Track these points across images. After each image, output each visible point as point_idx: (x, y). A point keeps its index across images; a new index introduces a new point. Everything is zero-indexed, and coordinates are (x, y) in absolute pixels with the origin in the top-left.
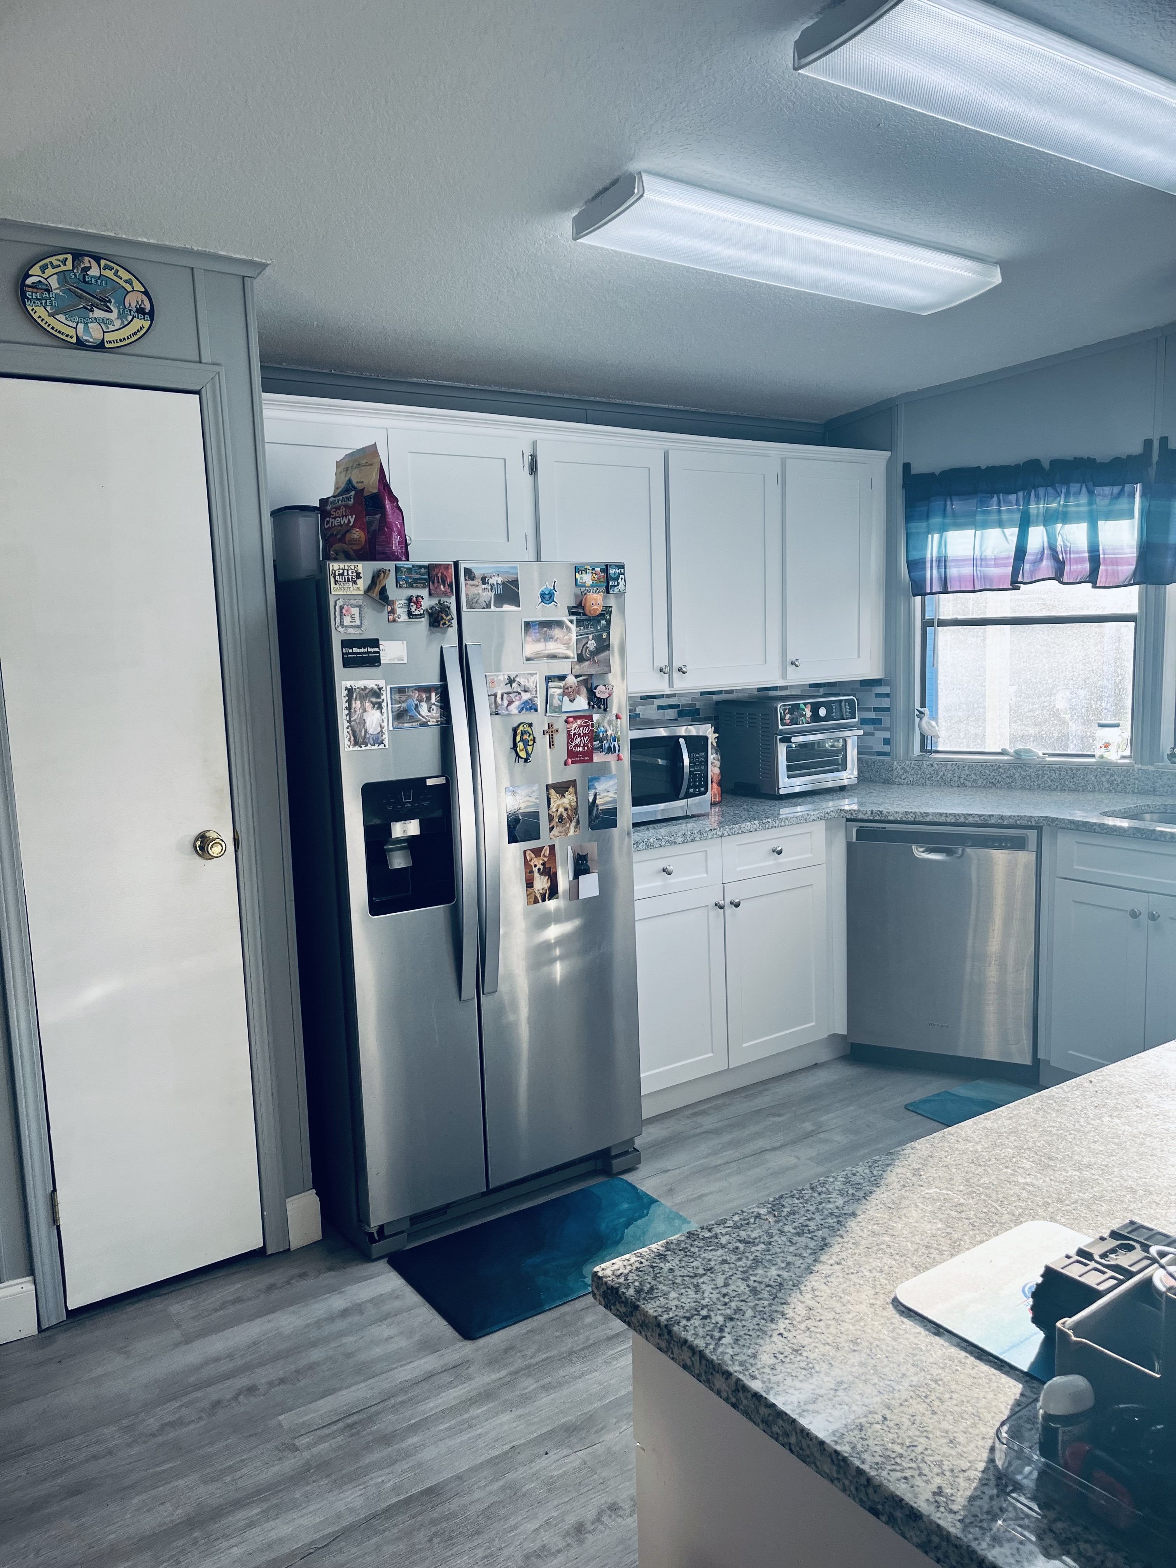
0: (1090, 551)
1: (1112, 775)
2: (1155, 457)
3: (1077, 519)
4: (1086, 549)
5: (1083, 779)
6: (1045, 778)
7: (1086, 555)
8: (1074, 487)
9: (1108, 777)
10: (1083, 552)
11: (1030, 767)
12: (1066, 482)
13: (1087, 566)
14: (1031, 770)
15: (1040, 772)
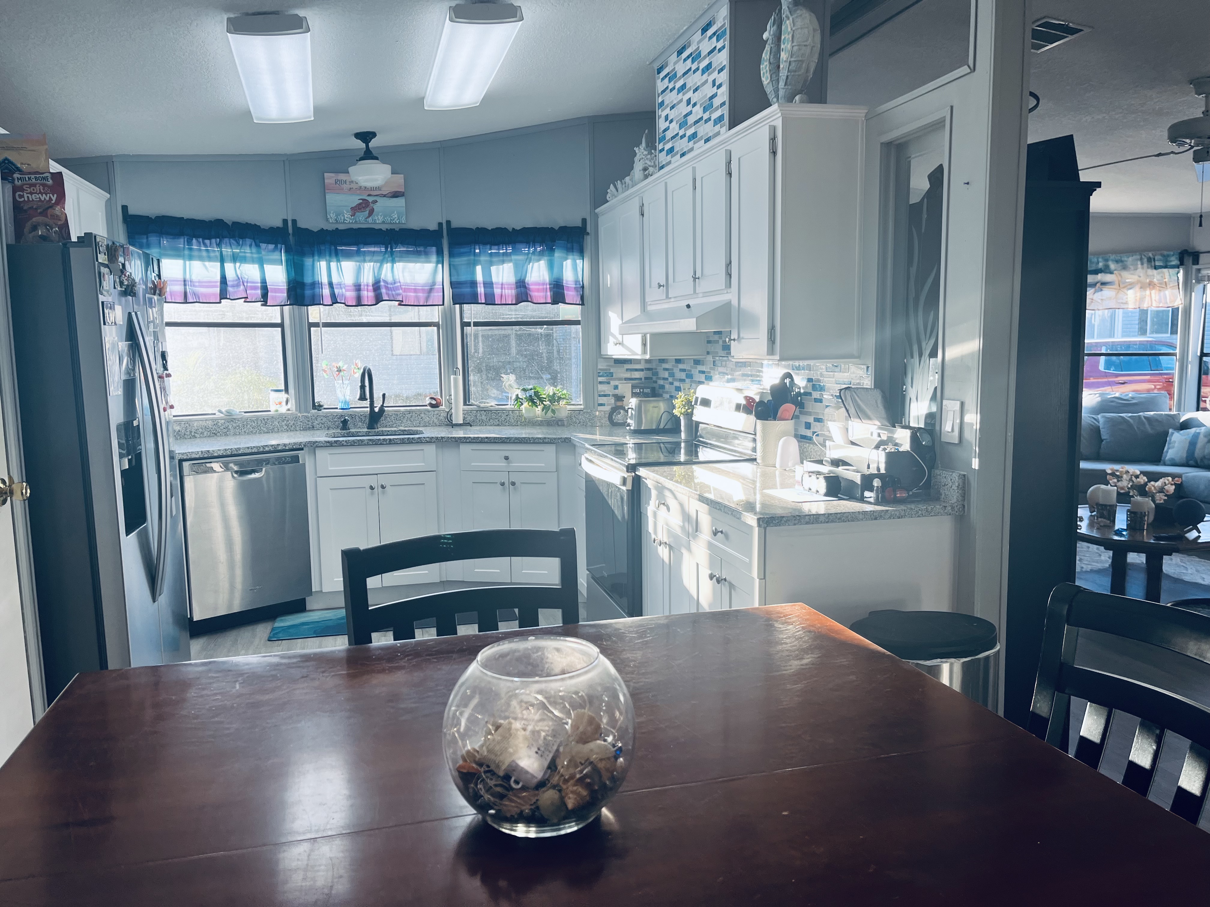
0: (261, 283)
1: (288, 421)
2: (290, 230)
3: (253, 261)
4: (259, 281)
5: (271, 425)
6: (249, 426)
7: (259, 285)
8: (248, 241)
9: (285, 422)
10: (257, 283)
11: (238, 420)
12: (243, 237)
13: (259, 292)
14: (239, 422)
15: (245, 423)
